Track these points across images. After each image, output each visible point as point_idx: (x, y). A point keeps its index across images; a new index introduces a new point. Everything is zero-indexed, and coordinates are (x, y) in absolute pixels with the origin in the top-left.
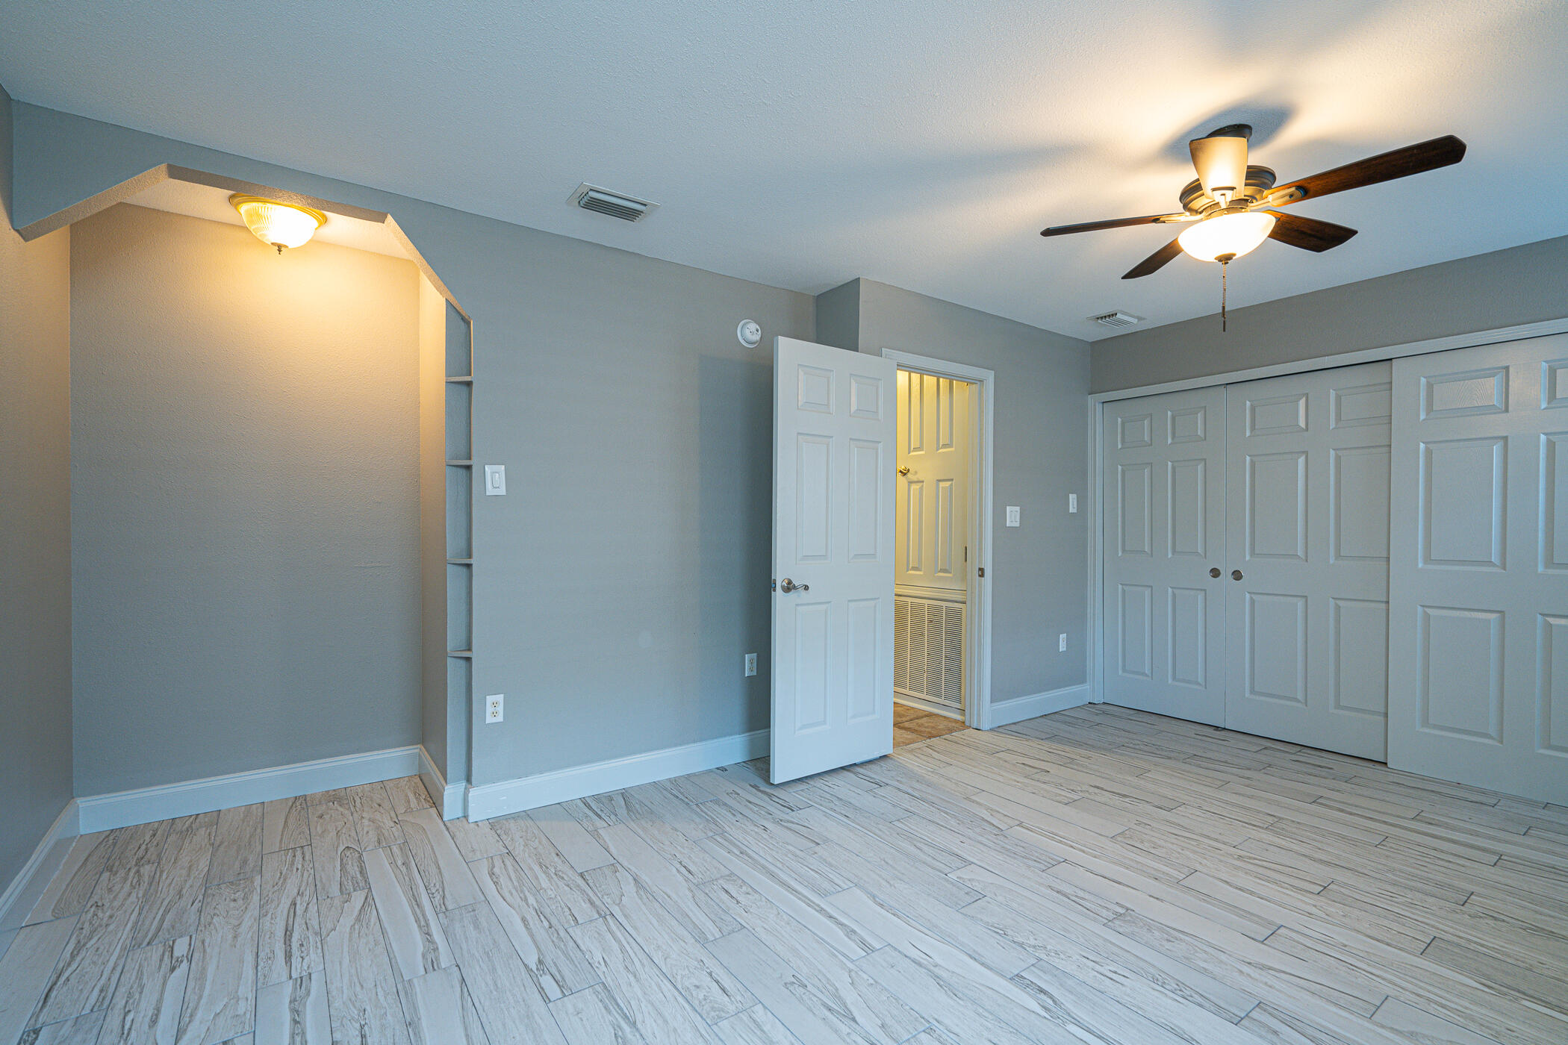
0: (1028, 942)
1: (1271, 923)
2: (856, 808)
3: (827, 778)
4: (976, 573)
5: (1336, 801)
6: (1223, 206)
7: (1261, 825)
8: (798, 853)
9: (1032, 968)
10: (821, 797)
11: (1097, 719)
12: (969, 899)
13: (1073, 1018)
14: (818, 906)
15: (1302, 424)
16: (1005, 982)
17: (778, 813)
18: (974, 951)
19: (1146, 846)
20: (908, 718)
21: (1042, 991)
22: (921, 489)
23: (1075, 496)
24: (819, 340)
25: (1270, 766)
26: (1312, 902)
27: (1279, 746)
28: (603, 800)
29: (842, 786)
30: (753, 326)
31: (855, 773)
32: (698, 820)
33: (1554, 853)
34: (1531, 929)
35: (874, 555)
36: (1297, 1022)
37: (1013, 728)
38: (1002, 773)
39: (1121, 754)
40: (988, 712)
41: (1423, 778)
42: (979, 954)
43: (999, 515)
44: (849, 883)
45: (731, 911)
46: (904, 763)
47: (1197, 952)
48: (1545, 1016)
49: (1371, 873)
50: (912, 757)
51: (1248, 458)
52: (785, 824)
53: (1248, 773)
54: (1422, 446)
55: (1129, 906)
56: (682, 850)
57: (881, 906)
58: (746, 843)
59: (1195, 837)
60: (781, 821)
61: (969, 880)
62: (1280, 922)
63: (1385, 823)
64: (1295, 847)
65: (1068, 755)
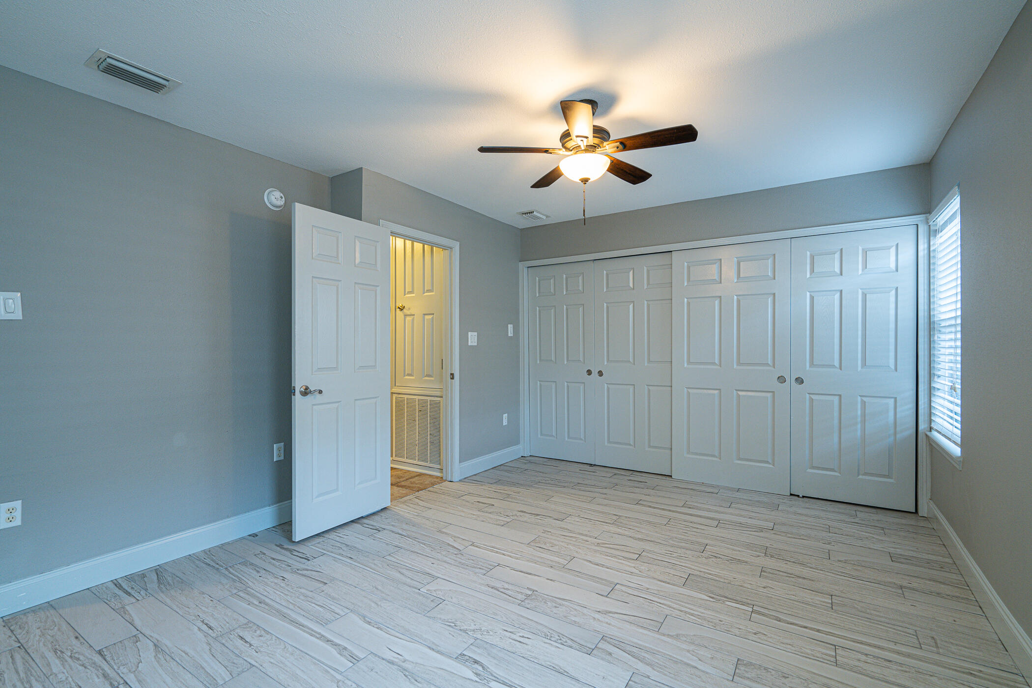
0: (470, 628)
1: (611, 583)
2: (359, 550)
3: (340, 530)
4: (449, 376)
5: (648, 501)
6: (583, 148)
7: (610, 522)
8: (310, 594)
9: (471, 647)
10: (333, 546)
11: (526, 467)
12: (433, 605)
13: (494, 677)
14: (319, 634)
15: (631, 285)
16: (452, 661)
17: (295, 563)
18: (433, 643)
19: (548, 546)
20: (404, 479)
21: (476, 662)
22: (413, 320)
23: (512, 325)
24: (333, 211)
25: (617, 485)
26: (633, 565)
27: (622, 472)
28: (136, 578)
29: (350, 536)
30: (278, 194)
31: (361, 524)
32: (224, 581)
33: (741, 516)
34: (731, 560)
35: (375, 366)
36: (621, 644)
37: (475, 478)
38: (464, 510)
39: (538, 488)
40: (458, 469)
41: (688, 482)
42: (436, 645)
43: (463, 338)
44: (346, 610)
45: (243, 655)
46: (397, 511)
47: (571, 611)
48: (736, 609)
49: (663, 542)
50: (405, 507)
51: (605, 304)
52: (301, 572)
53: (605, 491)
54: (686, 300)
55: (535, 589)
56: (206, 609)
57: (369, 623)
58: (265, 593)
59: (574, 535)
60: (298, 570)
61: (435, 591)
62: (616, 582)
63: (670, 511)
64: (626, 533)
65: (506, 492)
